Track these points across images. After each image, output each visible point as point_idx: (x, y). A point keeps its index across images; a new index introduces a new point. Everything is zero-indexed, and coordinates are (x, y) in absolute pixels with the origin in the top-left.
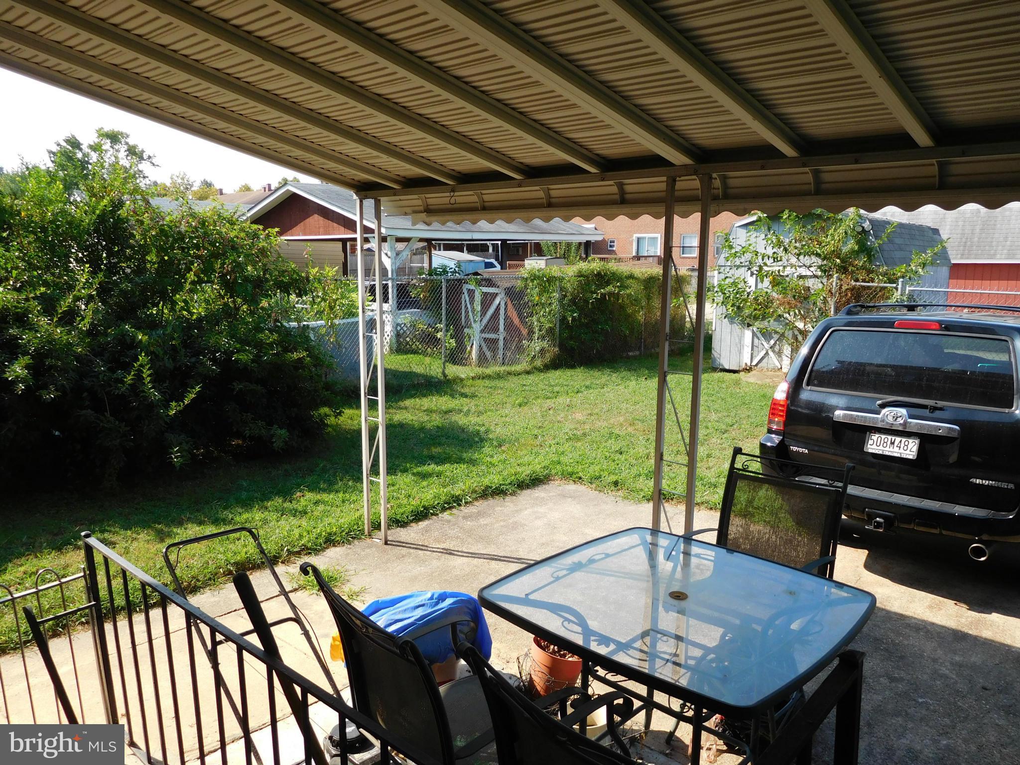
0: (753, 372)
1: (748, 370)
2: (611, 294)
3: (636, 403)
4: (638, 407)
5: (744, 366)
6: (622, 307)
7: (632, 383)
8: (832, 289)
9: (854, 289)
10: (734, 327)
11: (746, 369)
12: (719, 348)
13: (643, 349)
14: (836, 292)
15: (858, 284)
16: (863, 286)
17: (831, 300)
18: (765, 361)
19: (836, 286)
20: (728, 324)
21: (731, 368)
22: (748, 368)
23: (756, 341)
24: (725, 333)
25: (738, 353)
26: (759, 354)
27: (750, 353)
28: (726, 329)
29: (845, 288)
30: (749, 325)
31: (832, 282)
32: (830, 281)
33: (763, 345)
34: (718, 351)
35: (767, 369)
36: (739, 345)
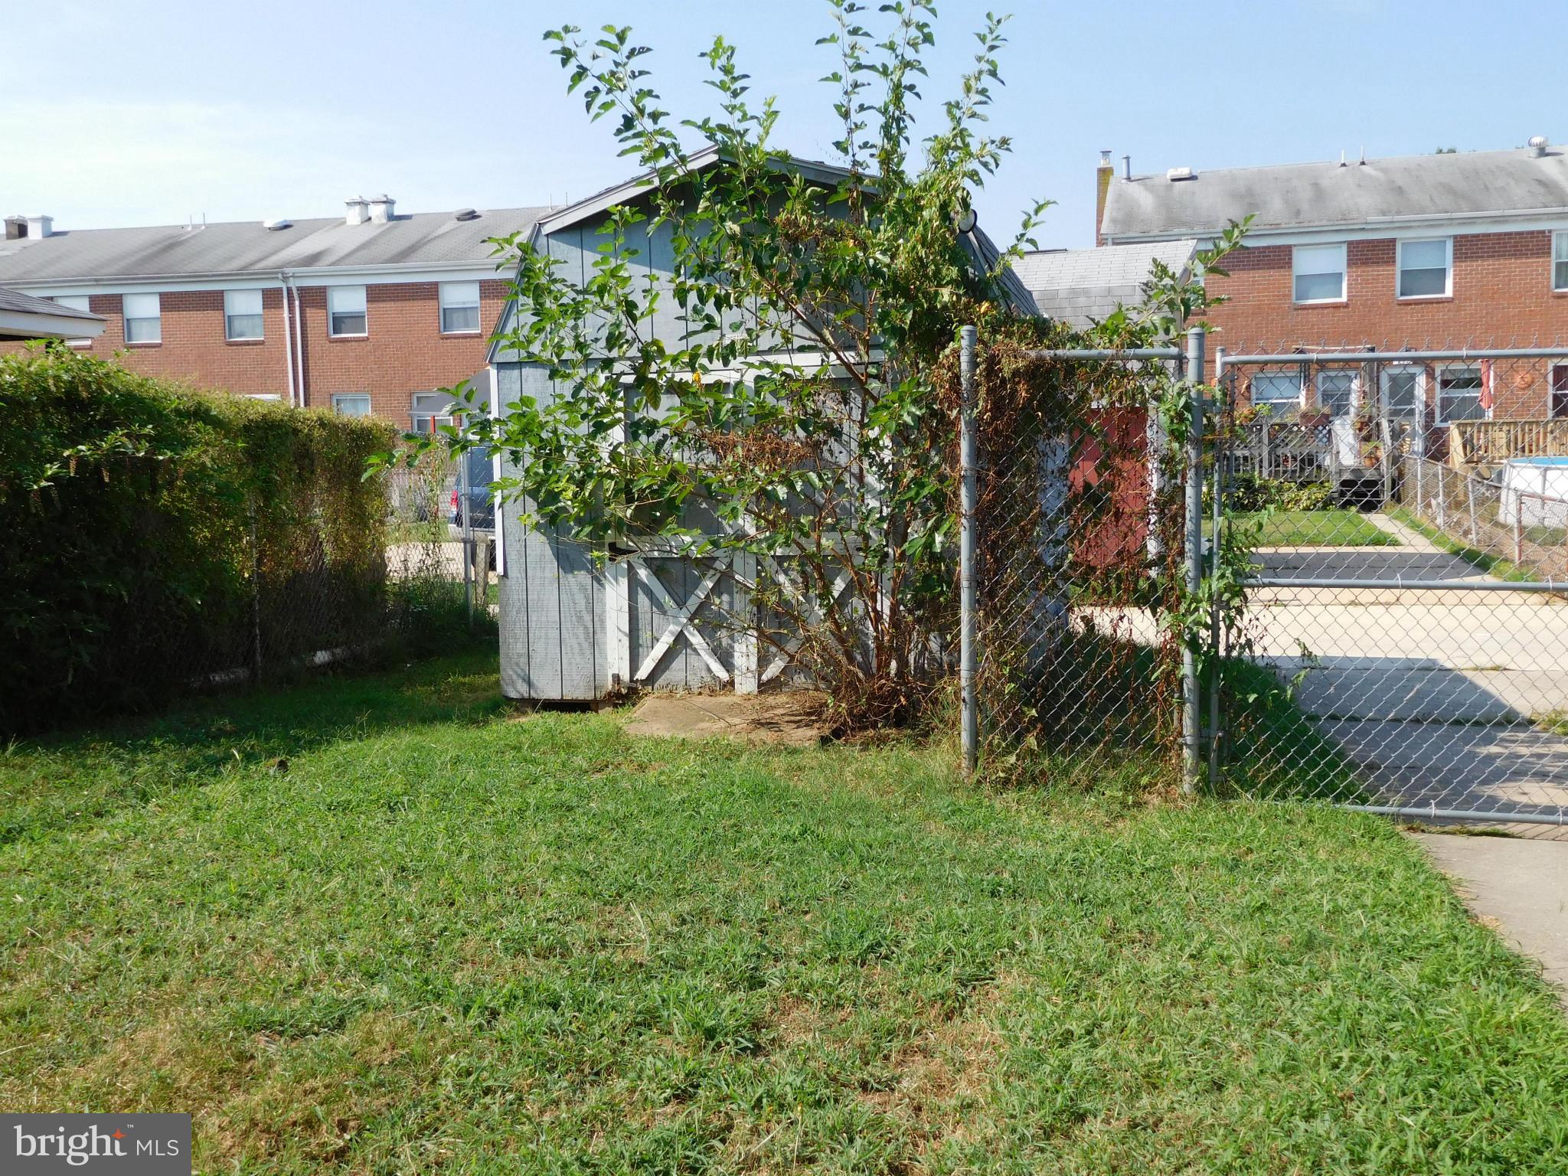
0: (648, 703)
1: (625, 696)
2: (117, 461)
3: (246, 903)
4: (257, 920)
5: (609, 685)
6: (176, 523)
7: (224, 790)
8: (957, 377)
9: (1038, 374)
10: (567, 561)
11: (618, 695)
12: (520, 633)
13: (259, 659)
14: (975, 386)
15: (1048, 354)
16: (1067, 360)
17: (957, 418)
18: (678, 663)
19: (974, 365)
20: (548, 552)
21: (569, 696)
22: (624, 691)
23: (643, 601)
24: (537, 581)
25: (586, 645)
26: (655, 640)
27: (626, 641)
28: (543, 569)
29: (1007, 367)
30: (616, 551)
31: (956, 353)
32: (947, 351)
33: (664, 613)
34: (519, 645)
35: (688, 688)
36: (588, 618)
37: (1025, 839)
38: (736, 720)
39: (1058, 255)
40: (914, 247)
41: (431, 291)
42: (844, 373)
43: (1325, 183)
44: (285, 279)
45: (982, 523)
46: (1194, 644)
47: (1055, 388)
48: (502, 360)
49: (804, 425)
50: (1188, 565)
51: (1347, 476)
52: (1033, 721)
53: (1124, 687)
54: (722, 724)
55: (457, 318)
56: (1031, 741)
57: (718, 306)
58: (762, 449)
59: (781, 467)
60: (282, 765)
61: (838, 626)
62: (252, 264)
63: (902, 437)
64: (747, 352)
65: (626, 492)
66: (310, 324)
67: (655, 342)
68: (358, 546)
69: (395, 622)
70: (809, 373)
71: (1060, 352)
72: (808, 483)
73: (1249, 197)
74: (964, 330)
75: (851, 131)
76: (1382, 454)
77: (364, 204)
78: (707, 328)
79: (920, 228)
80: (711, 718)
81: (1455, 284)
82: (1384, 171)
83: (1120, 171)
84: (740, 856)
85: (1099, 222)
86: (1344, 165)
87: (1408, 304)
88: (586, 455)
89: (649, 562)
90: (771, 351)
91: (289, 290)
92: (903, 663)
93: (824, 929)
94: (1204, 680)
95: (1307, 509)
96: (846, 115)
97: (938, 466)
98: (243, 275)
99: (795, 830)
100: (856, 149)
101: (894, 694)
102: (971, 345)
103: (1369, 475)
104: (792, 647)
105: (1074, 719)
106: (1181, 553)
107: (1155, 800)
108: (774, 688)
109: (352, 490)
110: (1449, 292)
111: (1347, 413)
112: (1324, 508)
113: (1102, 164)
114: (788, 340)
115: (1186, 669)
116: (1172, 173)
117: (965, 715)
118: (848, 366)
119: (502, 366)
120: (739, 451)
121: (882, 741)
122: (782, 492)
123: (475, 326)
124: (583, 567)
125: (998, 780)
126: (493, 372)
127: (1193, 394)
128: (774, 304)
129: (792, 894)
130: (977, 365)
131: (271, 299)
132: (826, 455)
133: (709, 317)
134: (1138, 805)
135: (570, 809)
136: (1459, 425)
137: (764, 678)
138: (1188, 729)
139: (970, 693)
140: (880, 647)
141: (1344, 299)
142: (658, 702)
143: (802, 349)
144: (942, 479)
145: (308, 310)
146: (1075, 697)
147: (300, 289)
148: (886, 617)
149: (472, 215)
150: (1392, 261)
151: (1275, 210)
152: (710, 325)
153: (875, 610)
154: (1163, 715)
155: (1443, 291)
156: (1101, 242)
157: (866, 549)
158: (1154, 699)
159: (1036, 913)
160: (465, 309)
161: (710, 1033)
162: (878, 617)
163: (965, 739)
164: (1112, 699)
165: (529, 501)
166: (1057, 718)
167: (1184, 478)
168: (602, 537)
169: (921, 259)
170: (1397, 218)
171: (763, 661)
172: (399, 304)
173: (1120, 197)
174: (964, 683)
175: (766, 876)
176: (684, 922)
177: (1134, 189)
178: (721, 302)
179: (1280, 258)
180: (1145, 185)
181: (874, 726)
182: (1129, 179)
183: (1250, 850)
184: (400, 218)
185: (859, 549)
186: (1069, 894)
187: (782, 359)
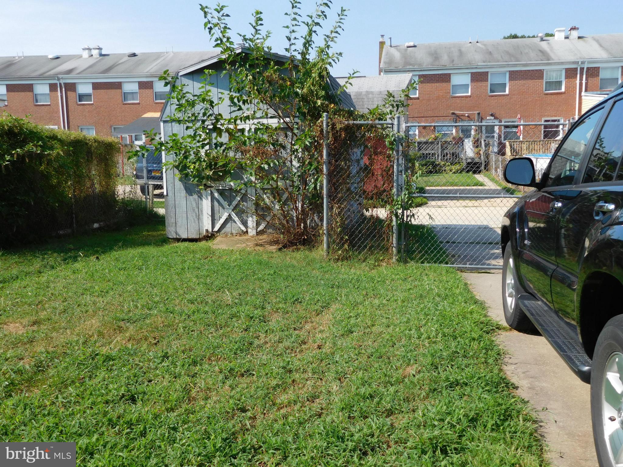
1: (210, 237)
2: (31, 154)
5: (204, 233)
7: (82, 266)
8: (322, 130)
9: (348, 129)
10: (189, 191)
11: (208, 237)
12: (173, 216)
13: (75, 226)
14: (328, 132)
15: (351, 122)
16: (357, 125)
17: (323, 142)
18: (229, 225)
19: (328, 126)
20: (182, 187)
21: (190, 237)
22: (210, 235)
23: (216, 203)
24: (179, 197)
25: (196, 219)
26: (220, 218)
27: (210, 218)
28: (180, 193)
29: (338, 126)
30: (206, 187)
31: (322, 122)
32: (319, 121)
33: (224, 208)
34: (172, 220)
35: (232, 234)
36: (196, 210)
37: (343, 275)
38: (250, 244)
39: (362, 78)
40: (310, 86)
41: (118, 86)
42: (285, 126)
43: (463, 49)
44: (59, 79)
45: (331, 176)
46: (397, 216)
47: (354, 133)
48: (165, 120)
49: (273, 145)
50: (394, 190)
51: (469, 161)
52: (347, 240)
53: (375, 229)
54: (245, 245)
55: (130, 96)
56: (346, 246)
57: (244, 103)
58: (259, 152)
59: (265, 159)
60: (97, 258)
61: (284, 212)
62: (45, 73)
63: (306, 149)
64: (253, 119)
65: (210, 166)
66: (69, 98)
67: (220, 115)
68: (108, 185)
69: (121, 213)
70: (274, 126)
71: (355, 122)
72: (275, 164)
73: (435, 55)
74: (325, 114)
75: (291, 45)
76: (481, 152)
77: (89, 49)
78: (239, 110)
79: (312, 79)
80: (241, 243)
81: (509, 89)
82: (485, 45)
83: (388, 43)
84: (255, 279)
85: (380, 62)
86: (470, 43)
87: (492, 96)
88: (197, 153)
89: (218, 190)
90: (261, 118)
91: (60, 84)
92: (305, 224)
93: (282, 296)
94: (399, 226)
95: (454, 173)
96: (289, 39)
97: (317, 158)
98: (41, 77)
99: (272, 272)
100: (292, 51)
101: (302, 234)
102: (327, 119)
103: (477, 160)
104: (268, 219)
105: (359, 239)
106: (393, 186)
107: (384, 264)
108: (262, 234)
109: (106, 165)
110: (507, 92)
111: (470, 137)
112: (461, 172)
113: (381, 40)
114: (267, 115)
115: (394, 223)
116: (407, 44)
117: (325, 238)
118: (287, 123)
119: (165, 122)
120: (251, 153)
121: (298, 250)
122: (266, 167)
123: (137, 100)
124: (195, 193)
125: (336, 259)
126: (162, 124)
127: (396, 136)
128: (262, 102)
129: (272, 288)
130: (329, 126)
131: (53, 87)
132: (280, 154)
133: (240, 106)
134: (379, 265)
135: (199, 268)
136: (509, 142)
137: (259, 229)
138: (394, 242)
139: (327, 231)
140: (298, 218)
141: (469, 94)
142: (222, 239)
143: (271, 117)
144: (318, 162)
145: (68, 92)
146: (360, 232)
147: (65, 84)
148: (300, 209)
149: (134, 55)
150: (487, 80)
151: (445, 59)
152: (240, 109)
153: (296, 206)
154: (387, 237)
155: (505, 92)
156: (380, 71)
157: (293, 186)
158: (384, 233)
159: (344, 291)
160: (132, 93)
161: (252, 318)
162: (297, 209)
163: (325, 246)
164: (371, 233)
165: (175, 169)
166: (354, 239)
167: (393, 162)
168: (201, 182)
169: (312, 90)
170: (489, 64)
171: (258, 224)
172: (105, 90)
173: (387, 53)
174: (325, 228)
175: (264, 284)
176: (240, 295)
177: (393, 50)
178: (244, 102)
179: (446, 78)
180: (397, 49)
181: (296, 245)
182: (391, 46)
183: (411, 276)
184: (104, 55)
185: (291, 186)
186: (354, 287)
187: (265, 121)
